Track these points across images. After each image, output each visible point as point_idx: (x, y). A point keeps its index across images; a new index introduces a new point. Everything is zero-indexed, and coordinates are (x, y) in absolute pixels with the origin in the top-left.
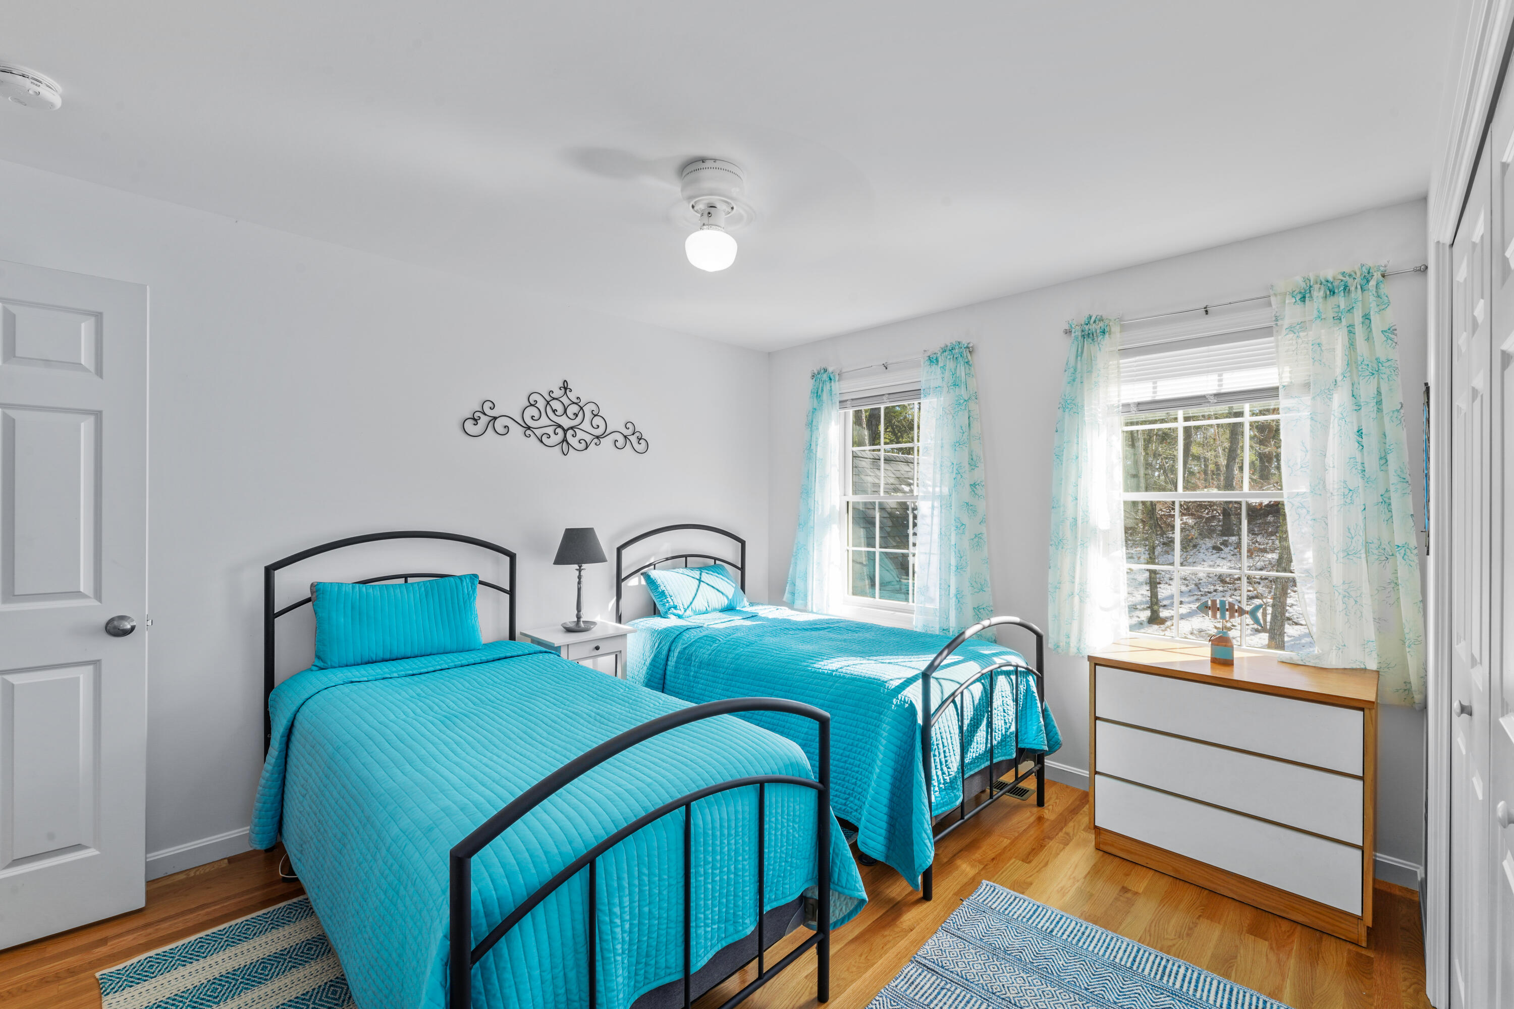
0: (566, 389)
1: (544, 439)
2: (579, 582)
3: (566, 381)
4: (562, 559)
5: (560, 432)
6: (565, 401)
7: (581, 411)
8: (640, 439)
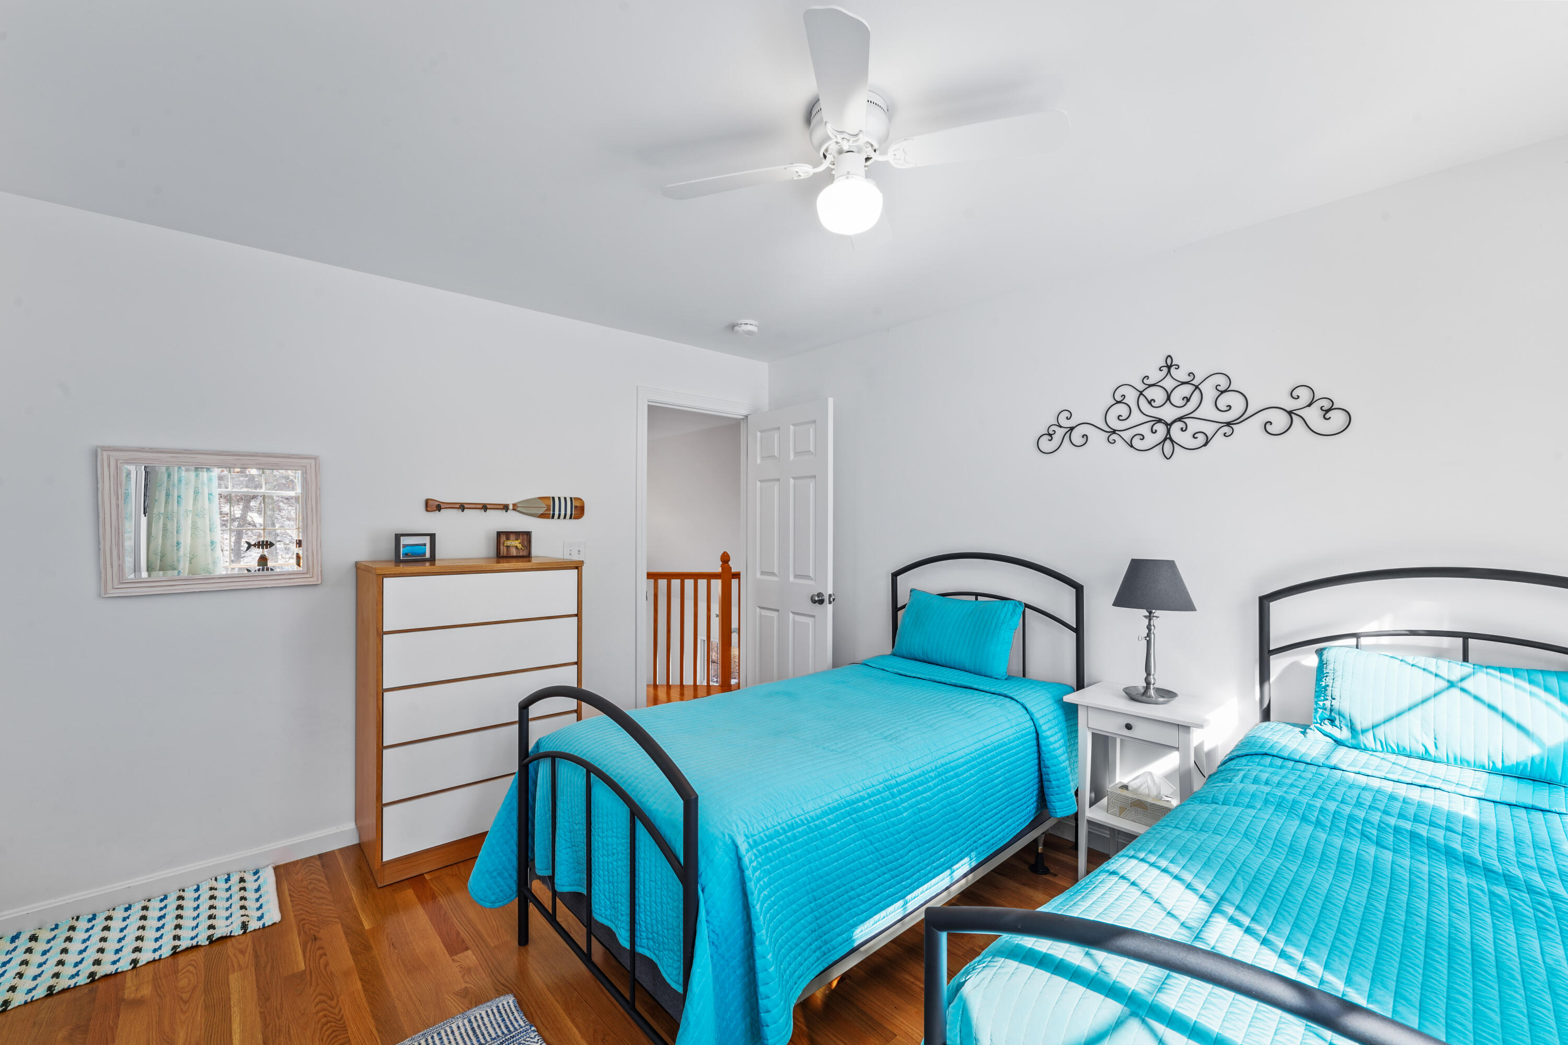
1: (1137, 442)
2: (1149, 635)
3: (1170, 356)
4: (1124, 599)
5: (1161, 428)
6: (1169, 384)
7: (1197, 392)
8: (1327, 411)
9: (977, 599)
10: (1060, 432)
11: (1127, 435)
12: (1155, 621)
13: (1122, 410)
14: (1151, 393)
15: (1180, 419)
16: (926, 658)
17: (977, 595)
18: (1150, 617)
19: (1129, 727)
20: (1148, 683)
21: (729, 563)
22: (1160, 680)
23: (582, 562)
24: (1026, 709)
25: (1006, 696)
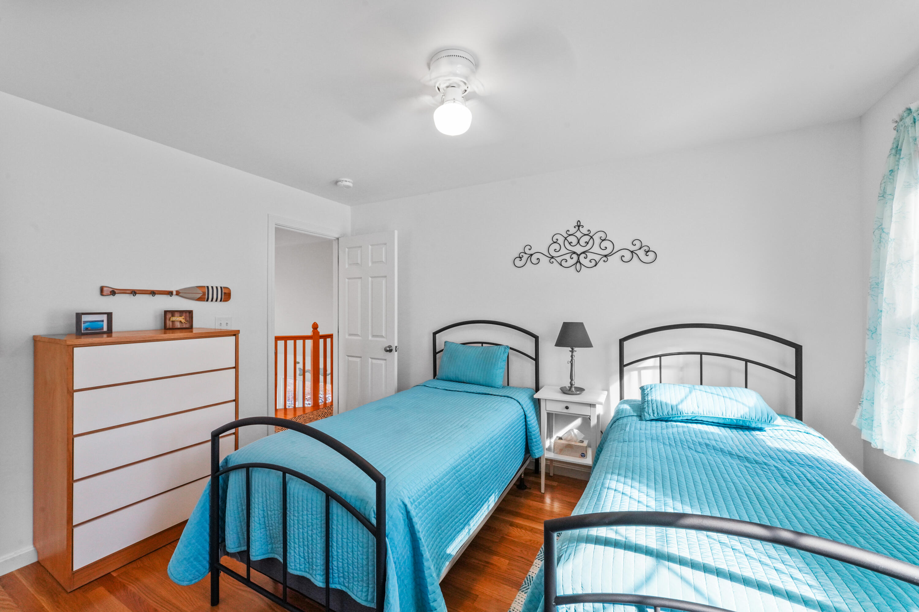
0: (579, 226)
1: (563, 263)
2: (572, 360)
3: (579, 221)
4: (560, 343)
5: (575, 256)
6: (579, 235)
7: (592, 239)
8: (647, 252)
9: (482, 345)
10: (526, 256)
11: (559, 259)
12: (575, 353)
13: (556, 246)
14: (570, 239)
15: (584, 253)
16: (457, 380)
17: (482, 343)
18: (572, 351)
19: (567, 408)
20: (571, 384)
21: (318, 329)
22: (577, 383)
23: (239, 331)
24: (519, 403)
25: (508, 397)
